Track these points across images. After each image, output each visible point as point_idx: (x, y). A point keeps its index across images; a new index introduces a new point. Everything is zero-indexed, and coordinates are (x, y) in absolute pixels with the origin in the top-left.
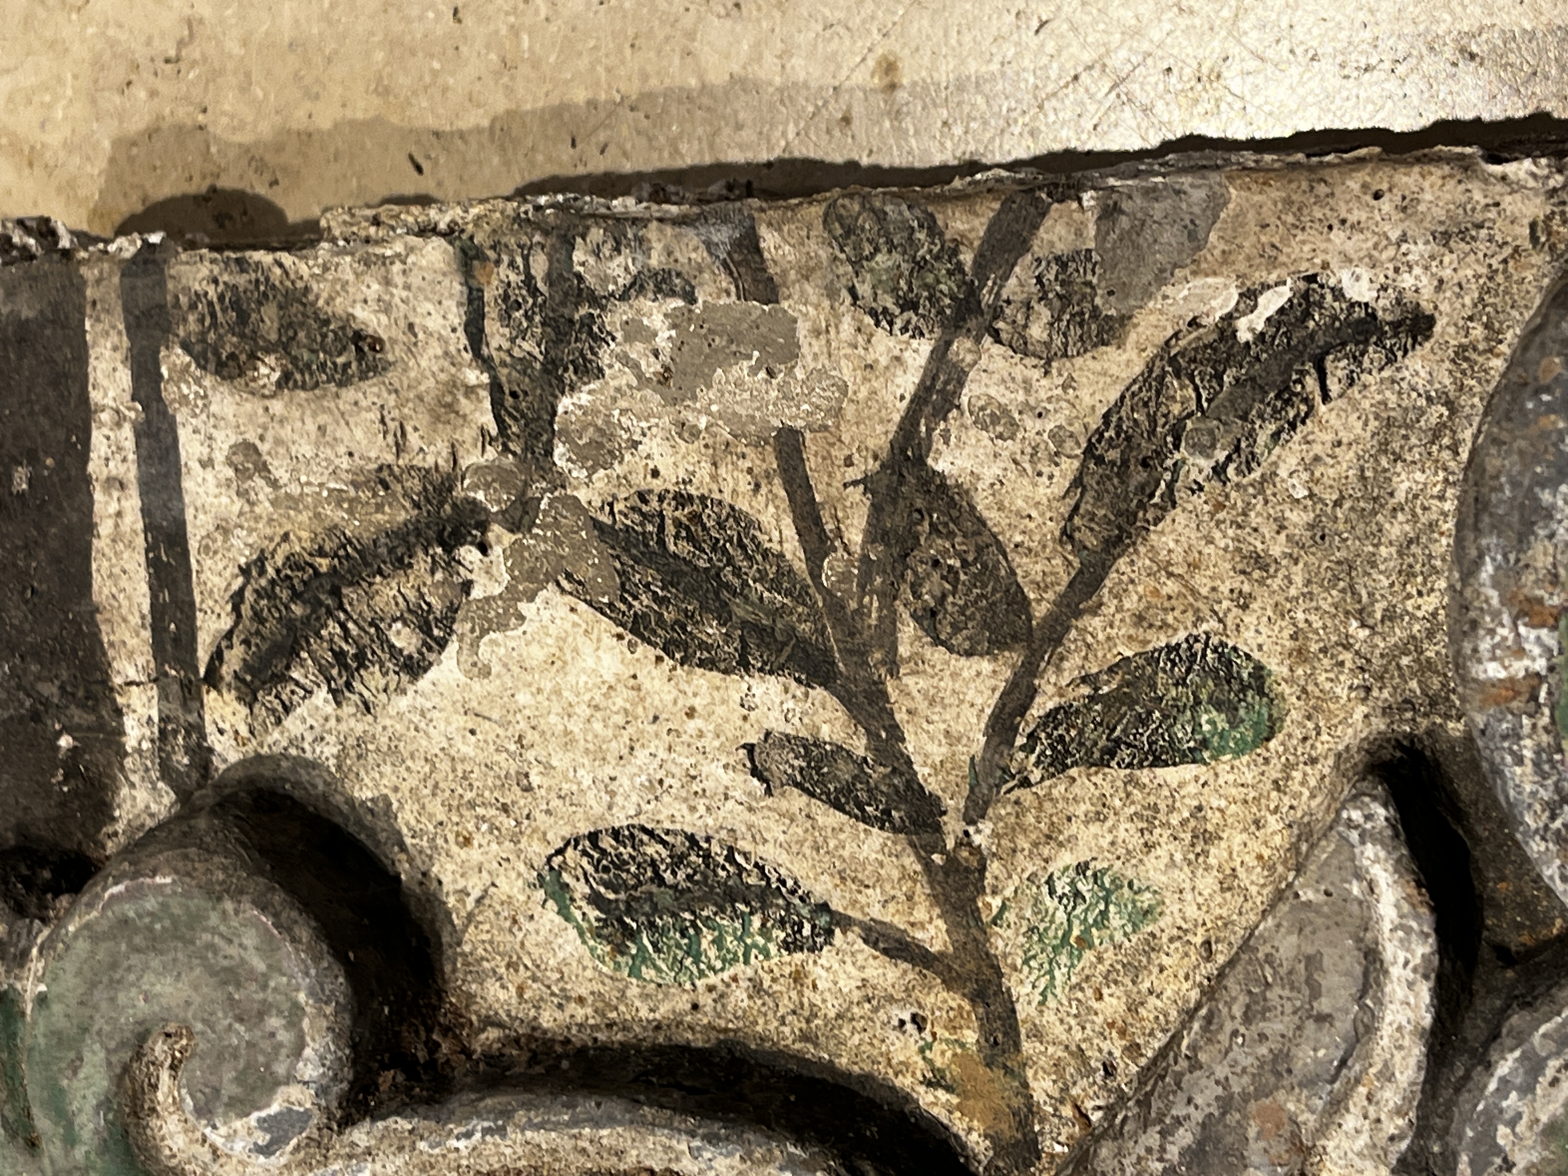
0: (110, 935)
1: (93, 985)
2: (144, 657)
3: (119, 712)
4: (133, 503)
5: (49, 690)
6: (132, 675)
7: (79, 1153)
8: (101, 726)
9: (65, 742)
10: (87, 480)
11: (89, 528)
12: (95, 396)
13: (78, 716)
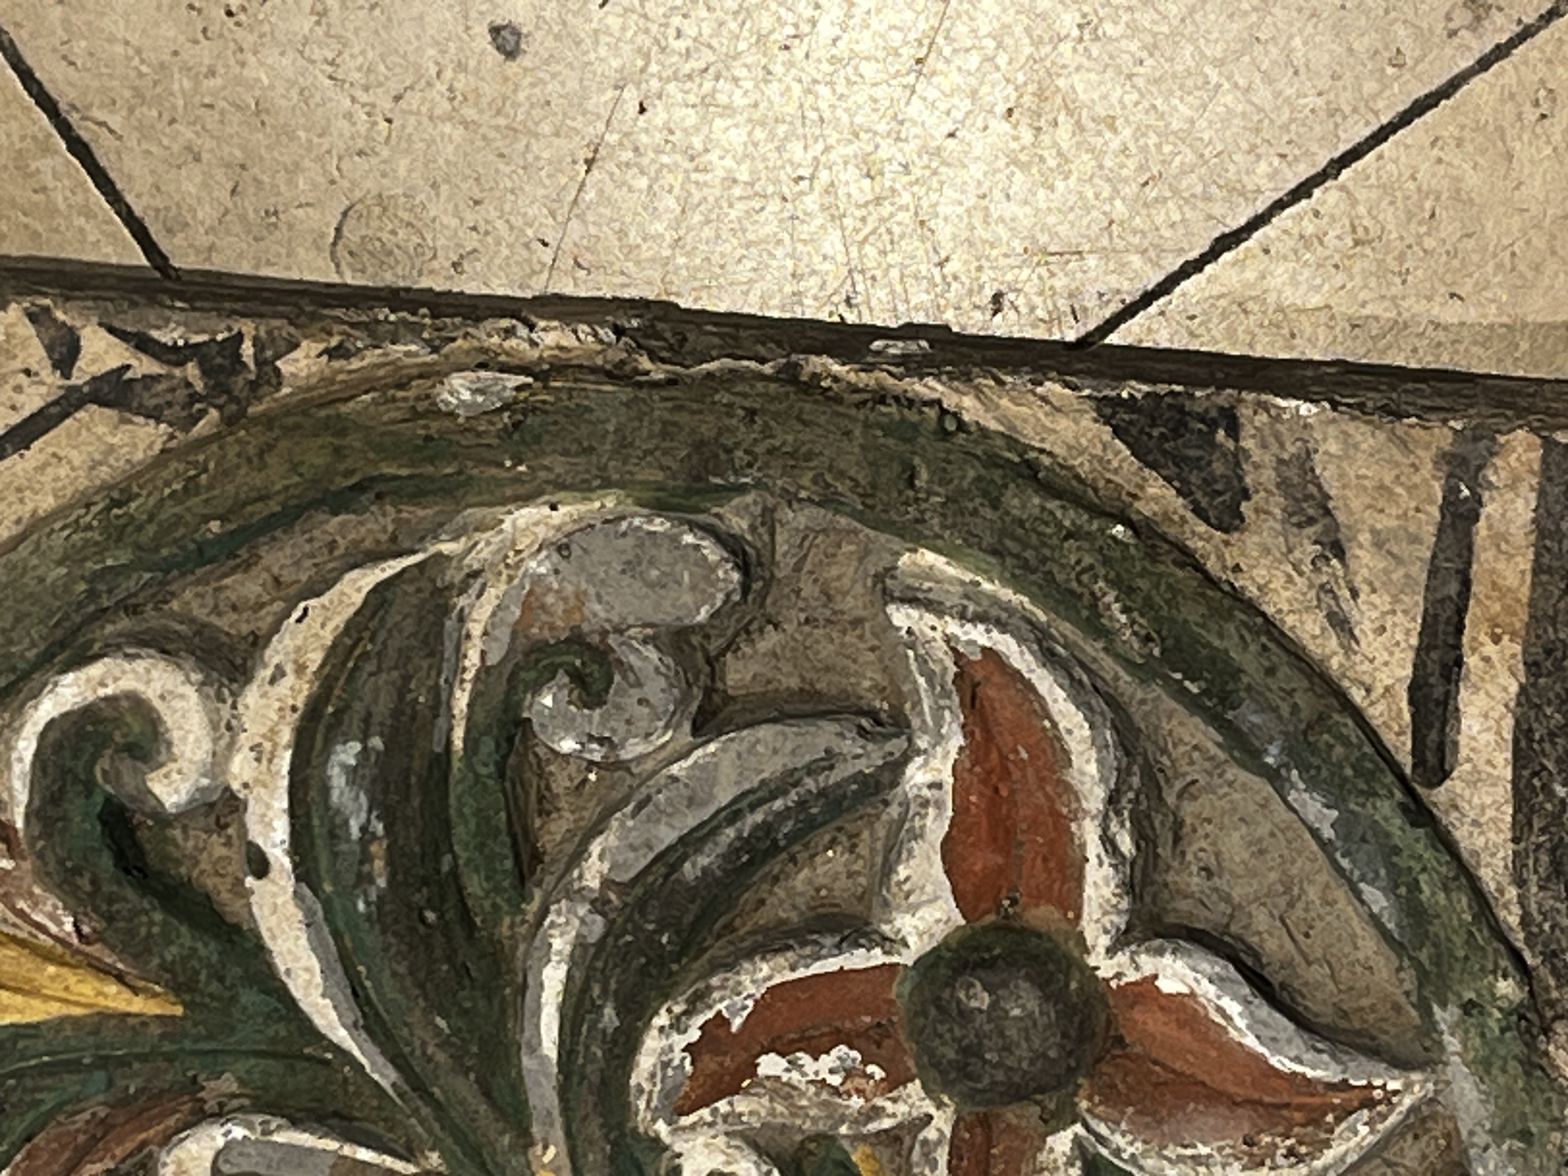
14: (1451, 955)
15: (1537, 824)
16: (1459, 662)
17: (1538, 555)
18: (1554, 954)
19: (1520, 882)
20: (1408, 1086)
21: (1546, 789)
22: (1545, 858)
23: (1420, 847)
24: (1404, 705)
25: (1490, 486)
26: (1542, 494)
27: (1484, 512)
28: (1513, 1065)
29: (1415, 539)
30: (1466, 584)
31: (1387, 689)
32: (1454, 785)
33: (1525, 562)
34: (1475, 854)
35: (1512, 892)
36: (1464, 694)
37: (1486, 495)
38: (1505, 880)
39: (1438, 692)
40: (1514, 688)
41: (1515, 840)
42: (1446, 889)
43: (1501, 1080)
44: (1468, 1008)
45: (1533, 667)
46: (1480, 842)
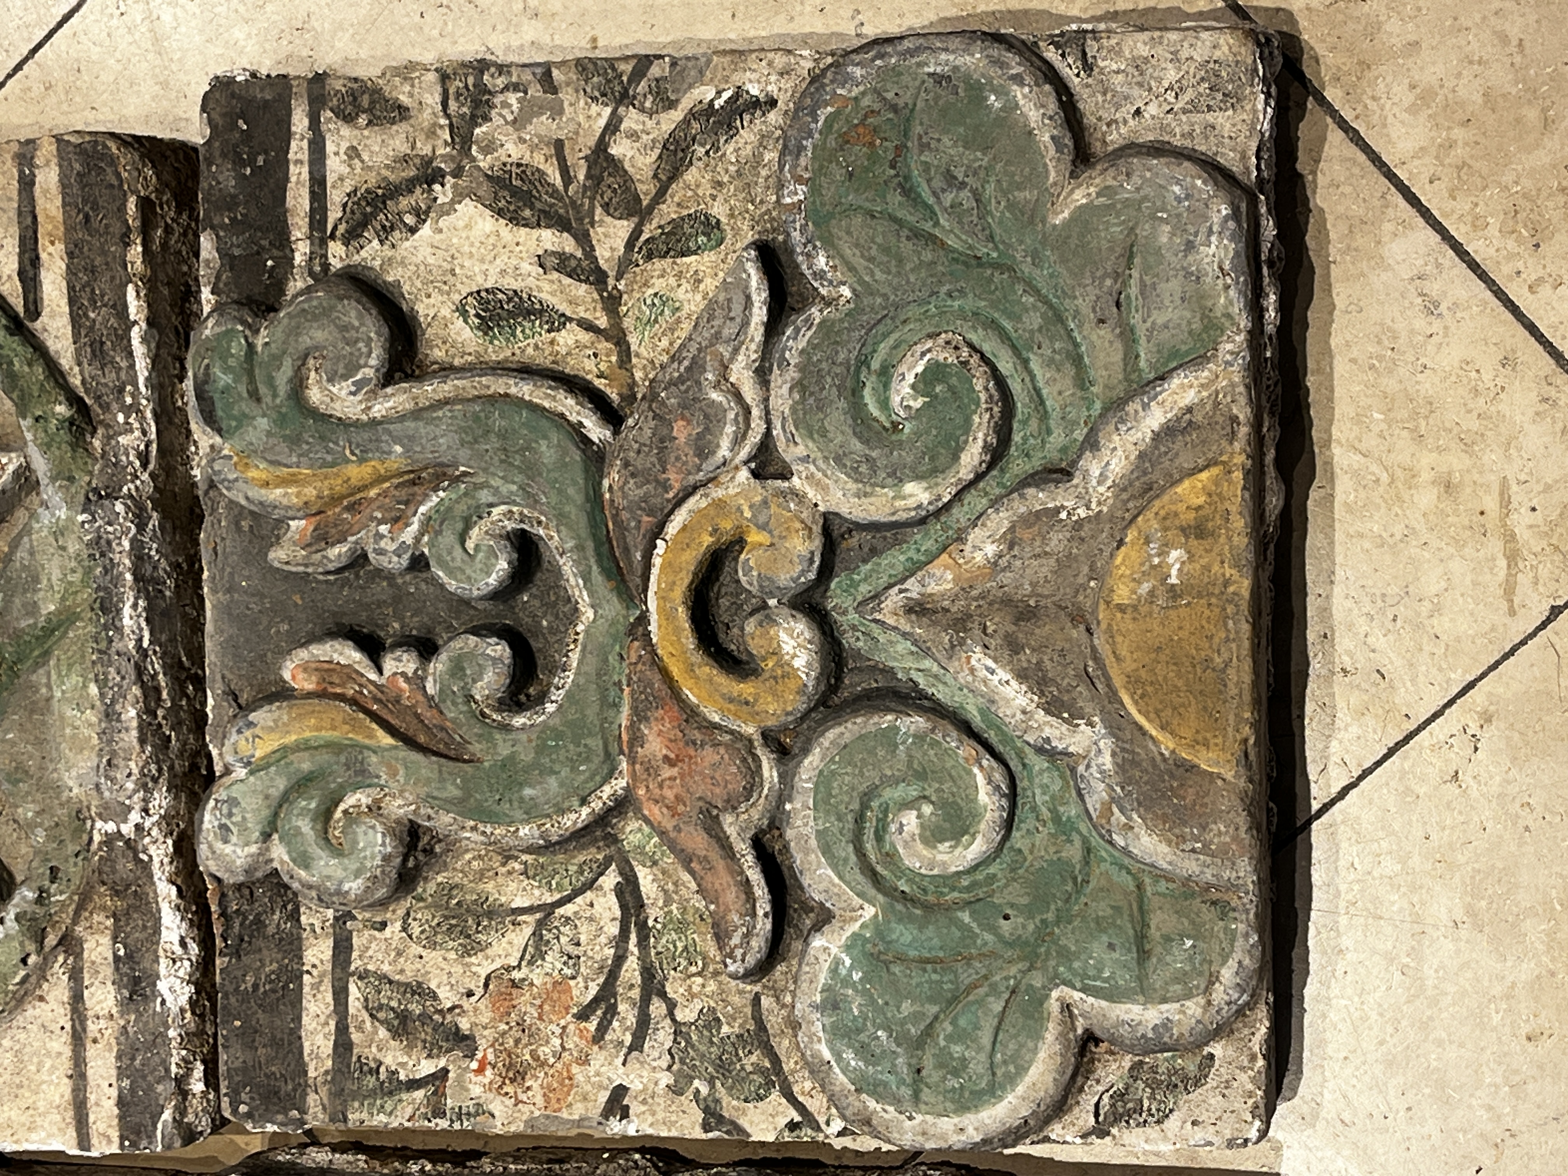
0: (298, 315)
1: (288, 336)
2: (305, 229)
3: (293, 251)
4: (305, 170)
5: (265, 243)
6: (299, 235)
7: (278, 401)
8: (285, 257)
9: (270, 263)
10: (287, 161)
11: (287, 180)
12: (293, 129)
13: (275, 252)
14: (31, 395)
15: (83, 333)
16: (38, 257)
17: (63, 198)
18: (99, 397)
19: (79, 364)
20: (10, 460)
21: (86, 315)
22: (89, 350)
23: (14, 345)
24: (18, 283)
25: (38, 167)
26: (60, 166)
27: (37, 180)
28: (64, 446)
29: (10, 199)
30: (35, 217)
31: (9, 277)
32: (44, 319)
33: (59, 202)
34: (57, 352)
35: (76, 369)
36: (43, 273)
37: (37, 172)
38: (73, 363)
39: (31, 274)
40: (64, 267)
41: (75, 343)
42: (30, 365)
43: (57, 453)
44: (37, 419)
45: (70, 255)
46: (59, 346)
